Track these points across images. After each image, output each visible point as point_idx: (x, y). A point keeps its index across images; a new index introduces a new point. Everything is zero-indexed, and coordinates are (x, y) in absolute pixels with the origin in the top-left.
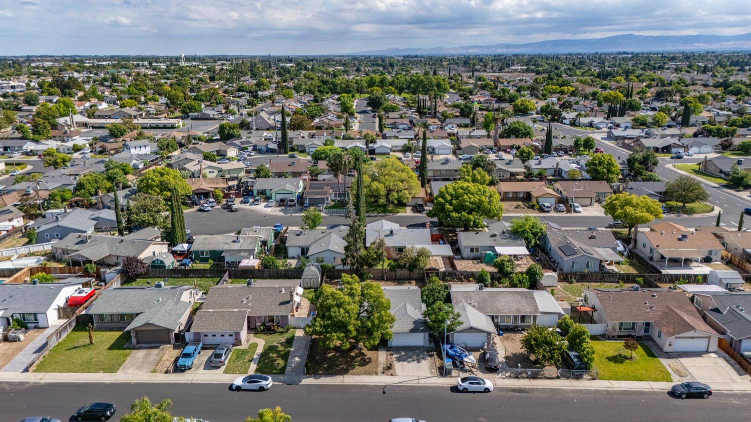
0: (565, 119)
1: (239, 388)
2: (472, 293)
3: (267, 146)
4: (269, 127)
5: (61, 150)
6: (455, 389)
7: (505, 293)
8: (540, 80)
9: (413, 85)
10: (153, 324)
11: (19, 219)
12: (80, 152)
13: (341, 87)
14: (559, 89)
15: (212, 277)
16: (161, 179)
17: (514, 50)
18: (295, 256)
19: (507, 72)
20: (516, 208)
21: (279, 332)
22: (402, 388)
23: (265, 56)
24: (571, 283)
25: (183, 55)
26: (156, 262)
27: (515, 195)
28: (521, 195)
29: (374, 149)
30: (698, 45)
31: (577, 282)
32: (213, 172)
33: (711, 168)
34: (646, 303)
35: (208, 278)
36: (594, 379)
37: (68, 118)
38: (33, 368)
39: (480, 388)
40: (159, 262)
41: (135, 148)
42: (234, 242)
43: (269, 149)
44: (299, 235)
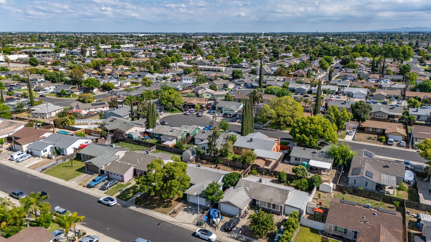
1: (100, 202)
2: (252, 183)
3: (251, 84)
4: (266, 73)
5: (158, 78)
6: (194, 234)
7: (271, 187)
11: (107, 108)
12: (166, 80)
13: (333, 52)
16: (169, 95)
20: (368, 139)
22: (169, 225)
23: (315, 33)
24: (344, 193)
25: (263, 32)
27: (374, 130)
28: (379, 131)
29: (312, 91)
31: (350, 194)
32: (209, 95)
34: (364, 218)
37: (174, 64)
38: (44, 171)
39: (207, 237)
40: (131, 135)
41: (188, 80)
42: (171, 131)
43: (252, 85)
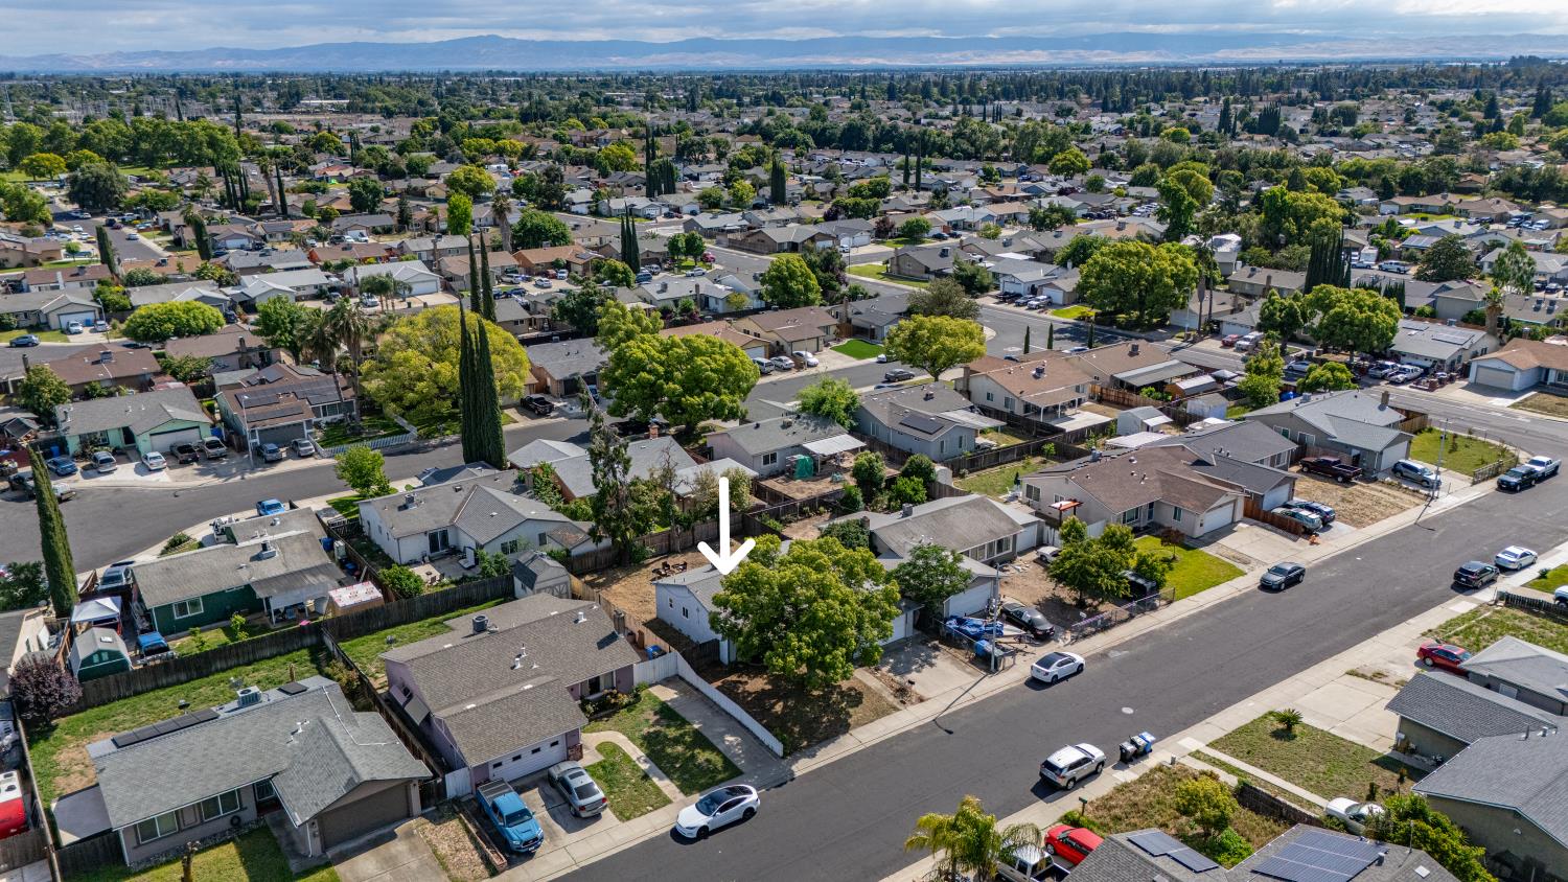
0: (574, 204)
1: (704, 832)
2: (908, 524)
6: (1035, 684)
7: (952, 511)
8: (424, 128)
9: (144, 146)
10: (374, 781)
14: (494, 145)
15: (281, 655)
17: (254, 62)
18: (418, 558)
19: (303, 113)
21: (626, 706)
26: (96, 659)
30: (614, 59)
31: (970, 472)
33: (907, 268)
34: (1132, 474)
35: (269, 658)
36: (1170, 602)
39: (1068, 668)
40: (105, 656)
42: (258, 558)
44: (405, 507)
